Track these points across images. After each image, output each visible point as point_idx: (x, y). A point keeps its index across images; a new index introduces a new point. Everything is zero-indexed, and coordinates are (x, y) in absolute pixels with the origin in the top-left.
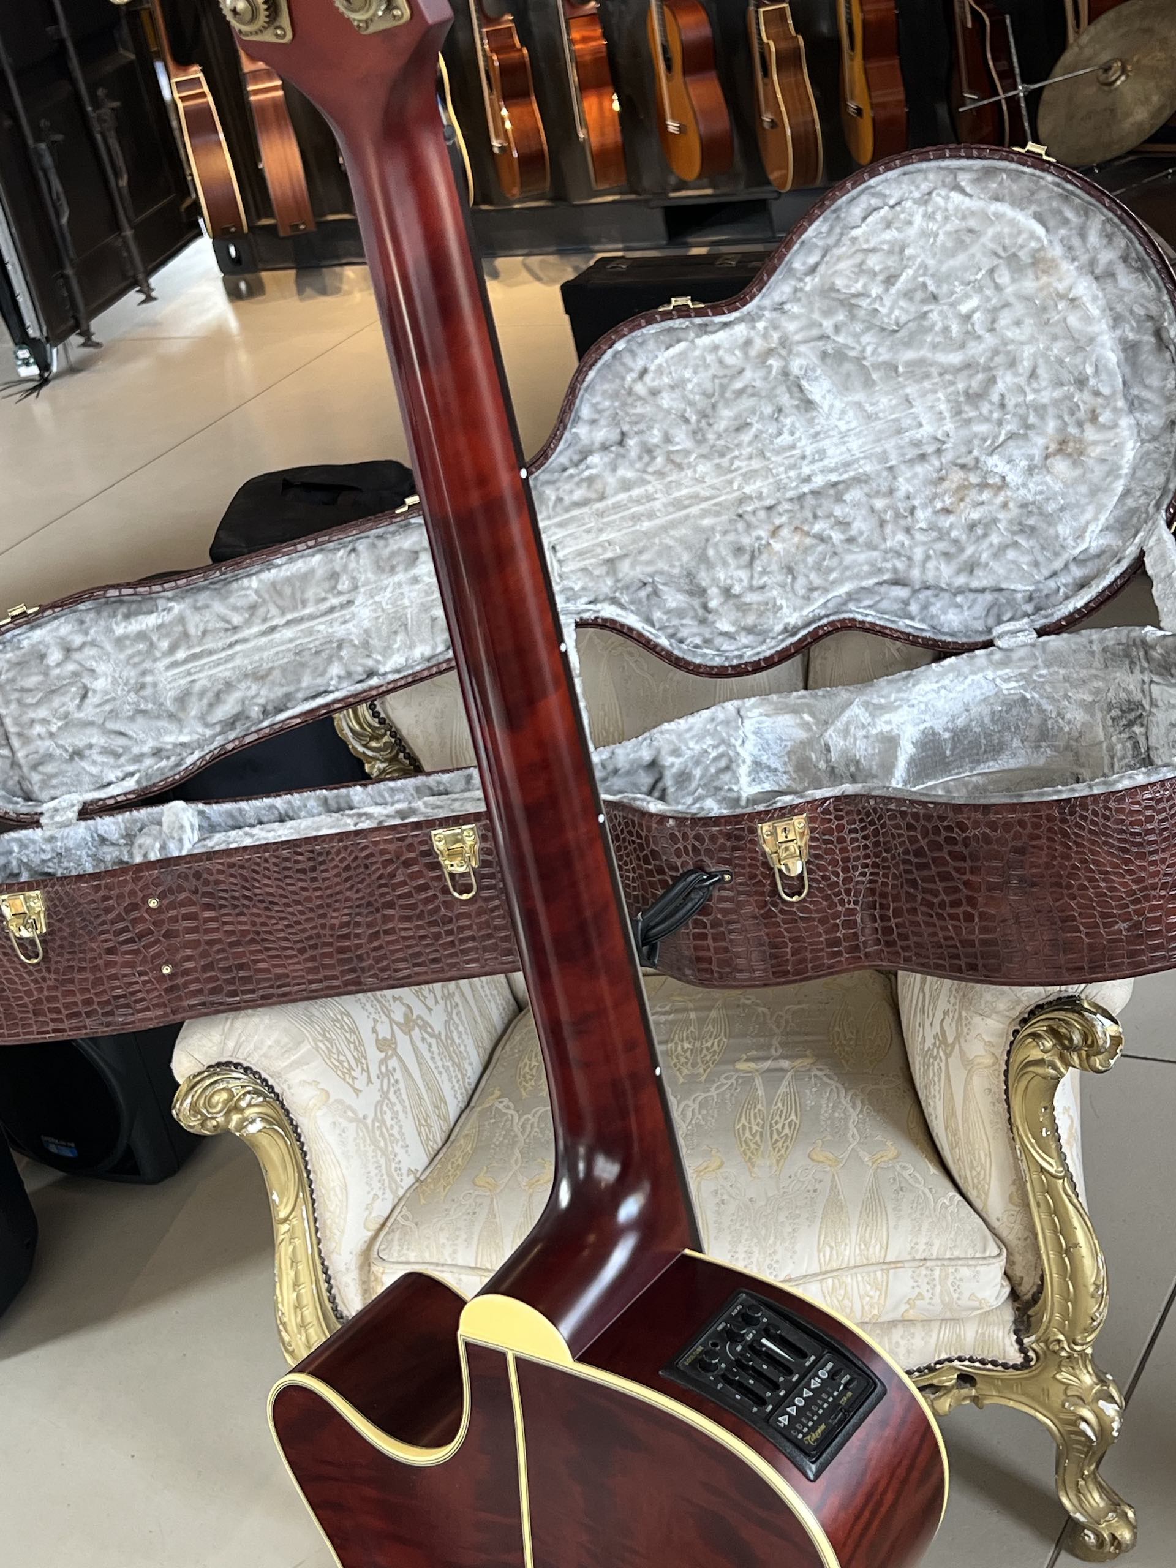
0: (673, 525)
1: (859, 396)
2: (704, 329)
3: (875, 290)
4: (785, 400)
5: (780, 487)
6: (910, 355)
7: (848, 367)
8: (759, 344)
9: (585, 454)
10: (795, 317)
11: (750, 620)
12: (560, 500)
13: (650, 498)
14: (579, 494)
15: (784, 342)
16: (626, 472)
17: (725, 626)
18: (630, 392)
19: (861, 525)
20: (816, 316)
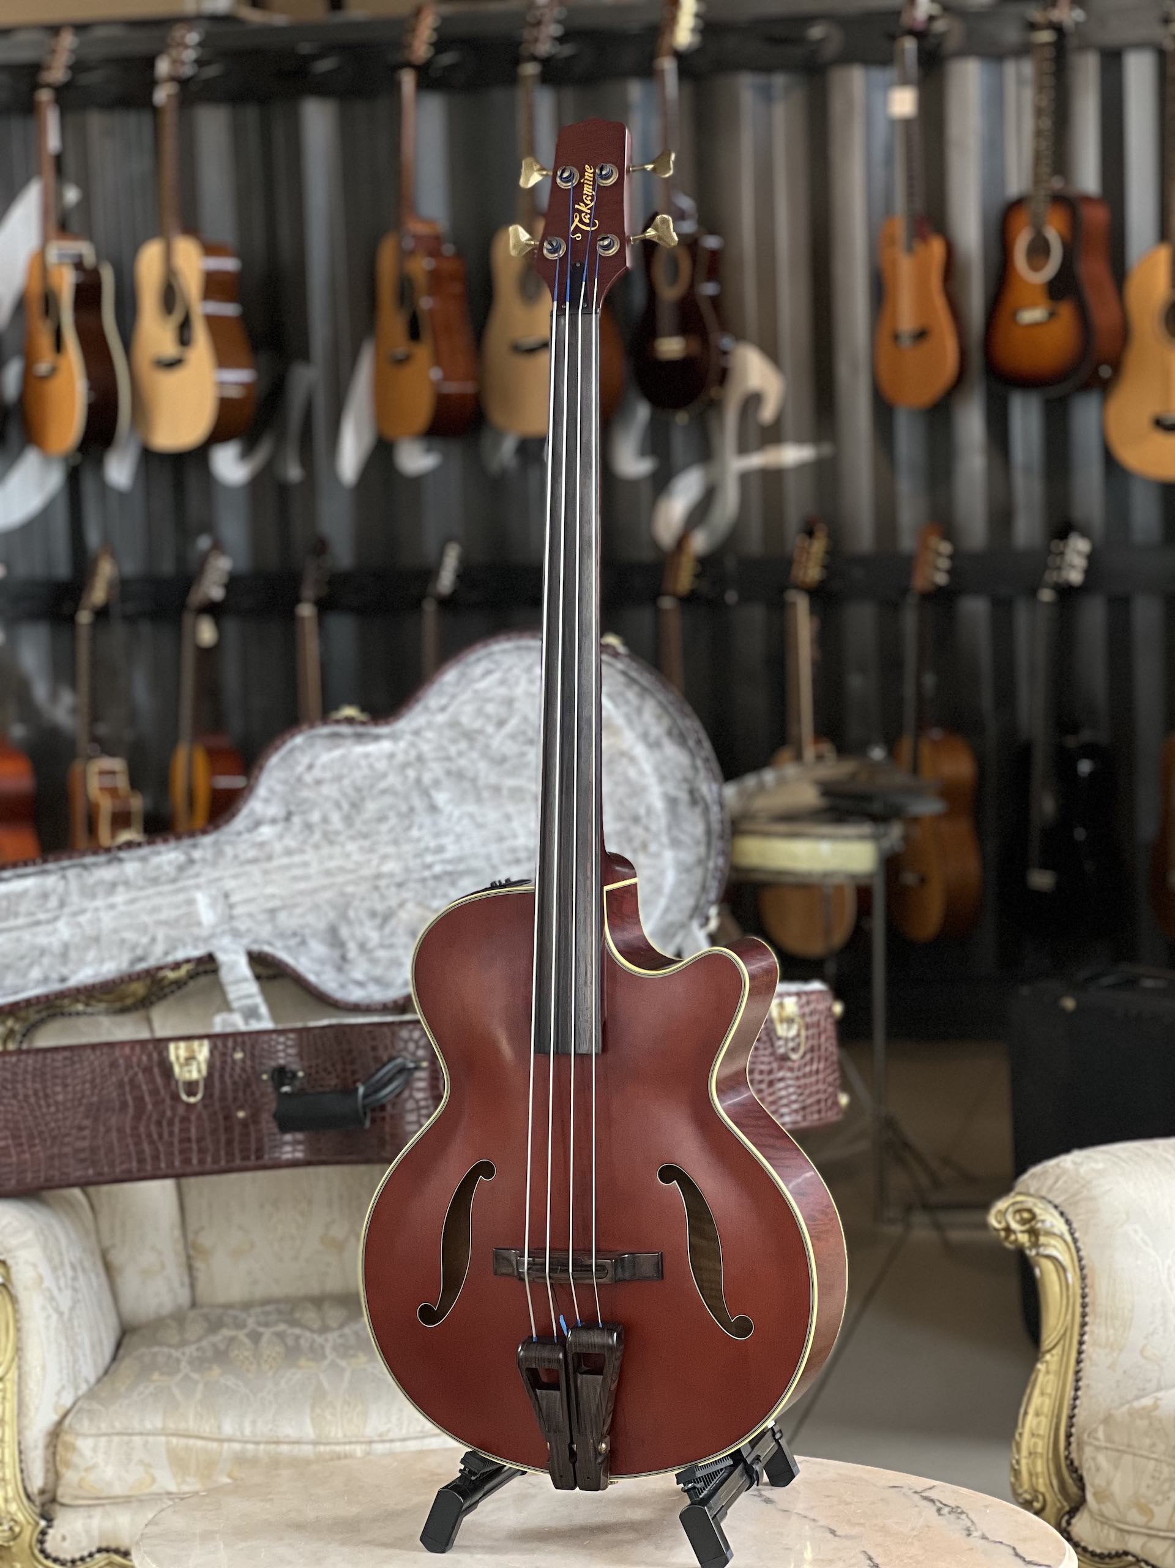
0: (324, 888)
1: (471, 808)
2: (359, 737)
3: (490, 729)
4: (418, 802)
5: (407, 870)
6: (510, 782)
7: (466, 785)
8: (400, 758)
9: (258, 824)
10: (428, 741)
11: (378, 972)
12: (236, 857)
13: (306, 864)
14: (252, 853)
15: (420, 758)
16: (290, 842)
17: (358, 975)
18: (299, 779)
20: (445, 743)
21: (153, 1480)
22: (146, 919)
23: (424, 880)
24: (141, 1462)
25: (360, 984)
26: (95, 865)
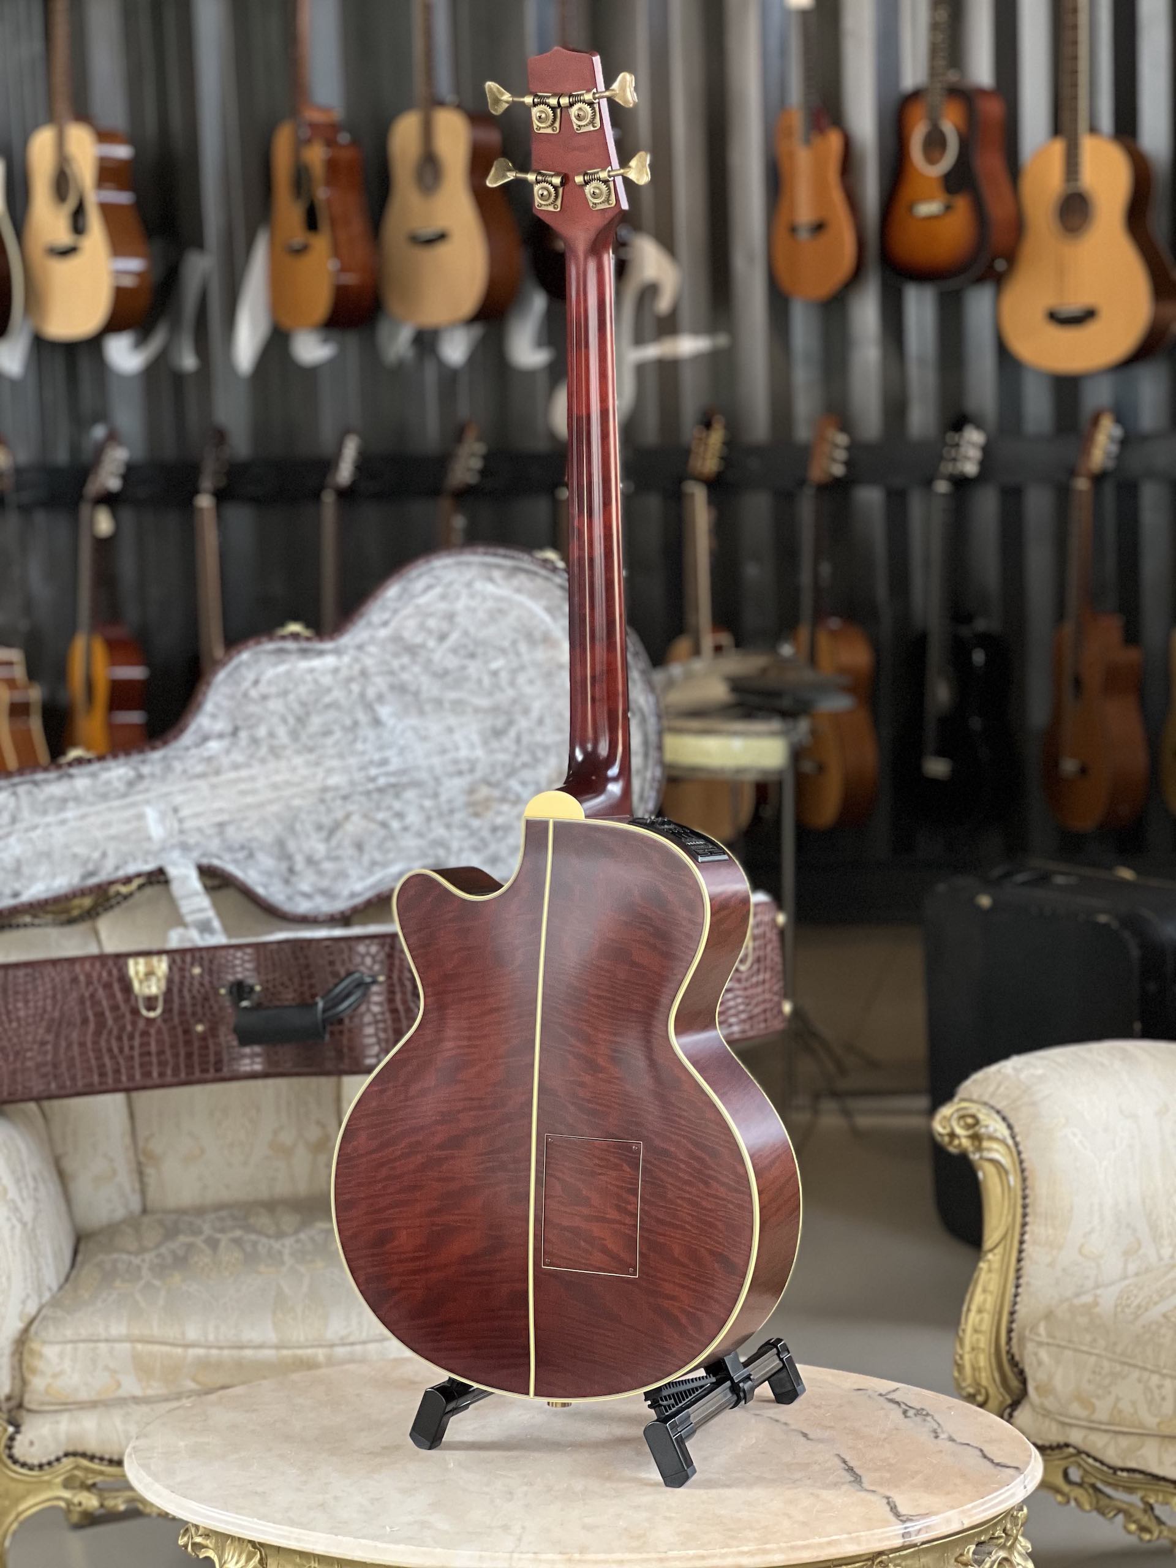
0: (271, 802)
1: (413, 721)
2: (304, 653)
3: (431, 643)
4: (362, 717)
5: (352, 783)
6: (452, 695)
7: (409, 698)
8: (344, 673)
9: (205, 739)
10: (371, 655)
11: (325, 883)
12: (185, 772)
13: (252, 779)
14: (200, 768)
15: (364, 673)
16: (238, 757)
17: (305, 887)
18: (245, 695)
19: (414, 818)
20: (388, 657)
21: (119, 1385)
22: (99, 834)
23: (368, 793)
24: (106, 1368)
25: (307, 896)
26: (47, 781)
